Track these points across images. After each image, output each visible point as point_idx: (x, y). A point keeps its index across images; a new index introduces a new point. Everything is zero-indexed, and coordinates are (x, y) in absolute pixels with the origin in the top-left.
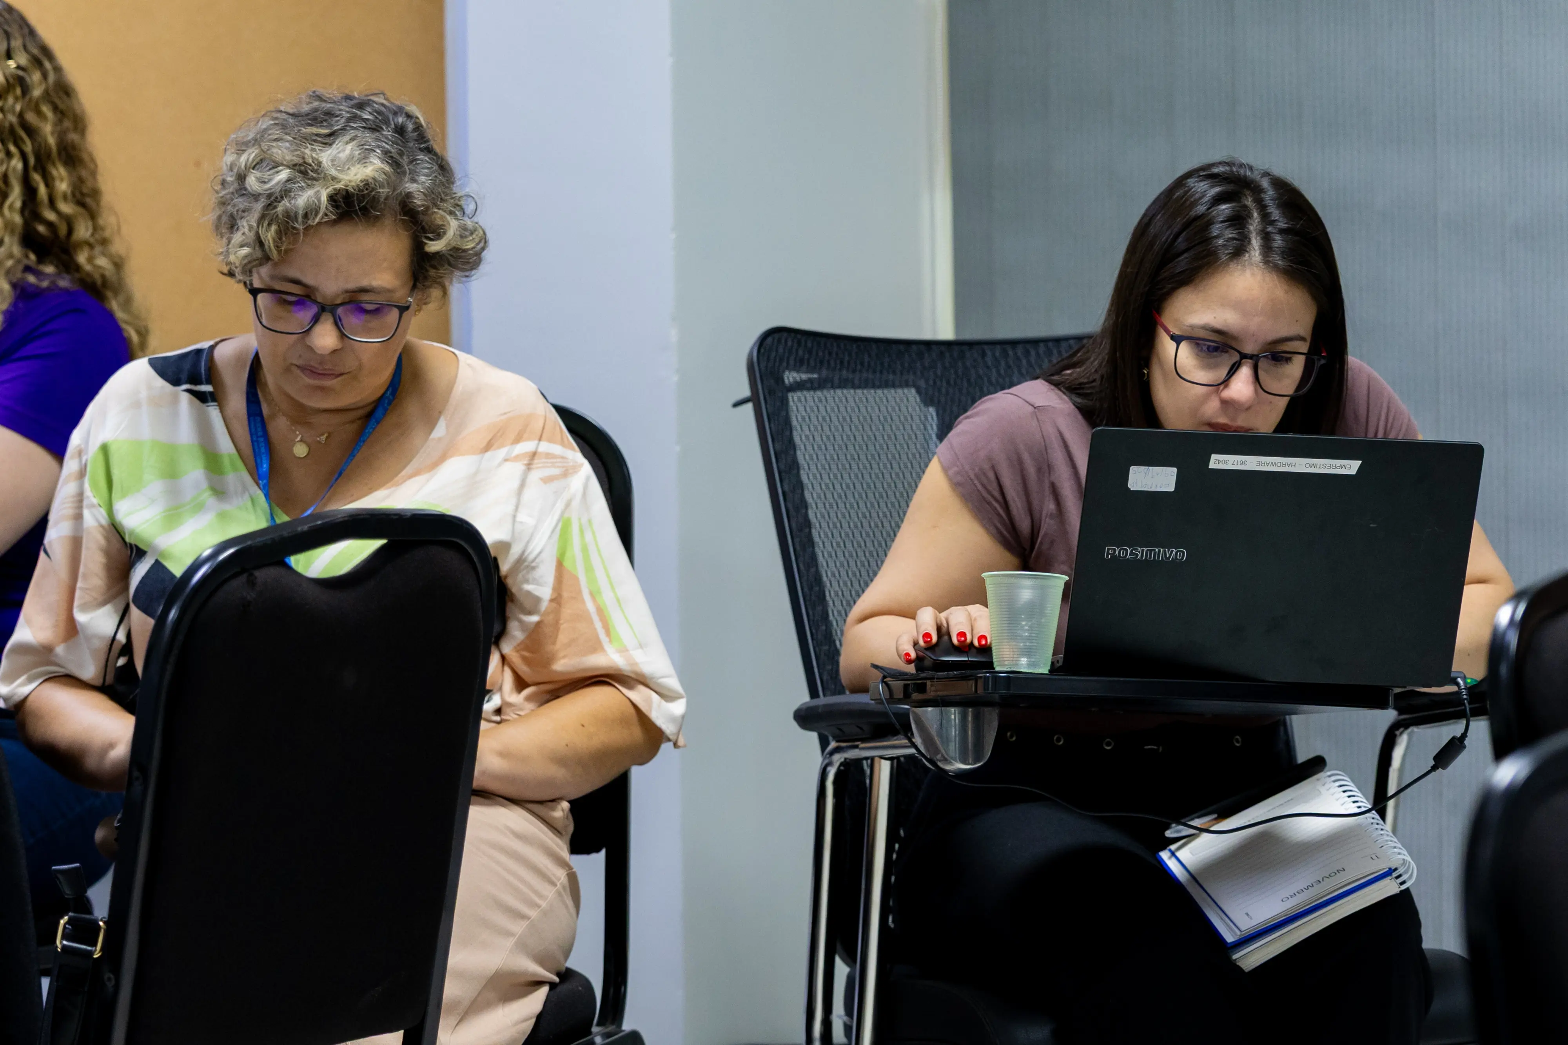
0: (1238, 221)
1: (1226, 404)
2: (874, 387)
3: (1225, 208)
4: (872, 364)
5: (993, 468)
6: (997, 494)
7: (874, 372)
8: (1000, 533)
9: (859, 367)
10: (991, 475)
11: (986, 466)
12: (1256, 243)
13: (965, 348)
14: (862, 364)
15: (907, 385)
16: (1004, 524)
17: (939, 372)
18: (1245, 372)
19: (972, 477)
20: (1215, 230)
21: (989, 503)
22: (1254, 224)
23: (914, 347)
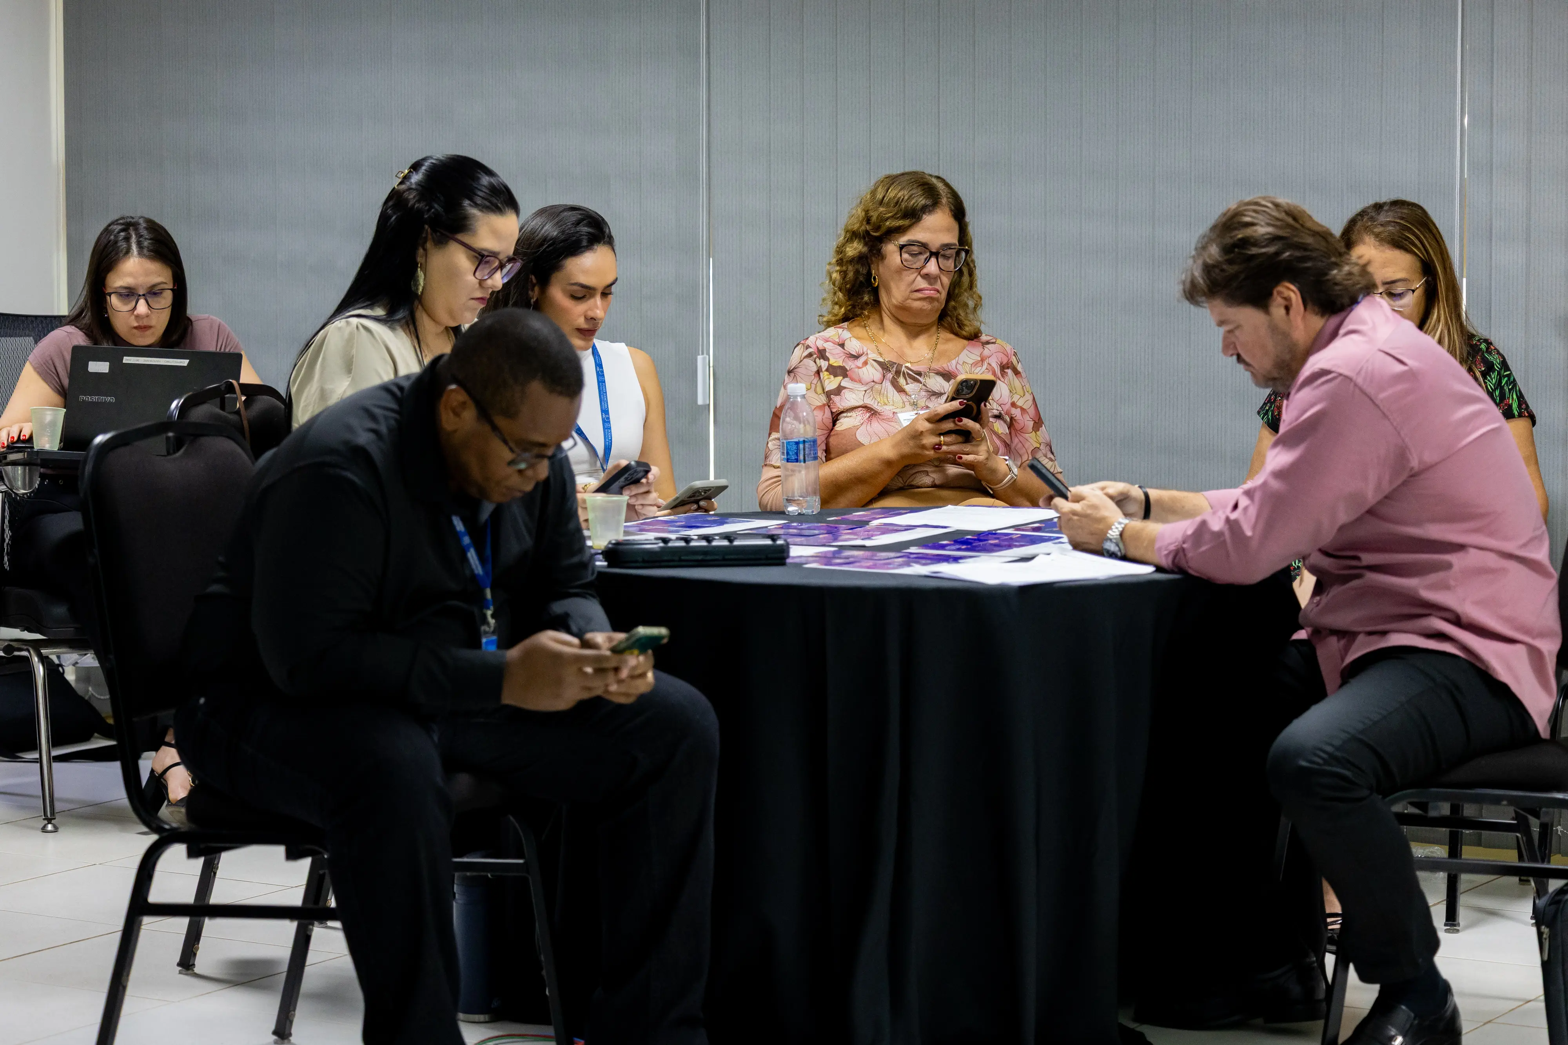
0: (127, 239)
1: (138, 317)
2: (11, 336)
3: (122, 234)
4: (10, 325)
5: (51, 359)
6: (54, 371)
7: (10, 329)
8: (58, 389)
9: (3, 327)
10: (50, 362)
11: (48, 359)
12: (134, 247)
13: (53, 319)
14: (5, 326)
15: (29, 336)
16: (59, 385)
17: (40, 329)
18: (142, 302)
19: (42, 363)
20: (120, 244)
21: (50, 374)
22: (134, 239)
23: (29, 318)
